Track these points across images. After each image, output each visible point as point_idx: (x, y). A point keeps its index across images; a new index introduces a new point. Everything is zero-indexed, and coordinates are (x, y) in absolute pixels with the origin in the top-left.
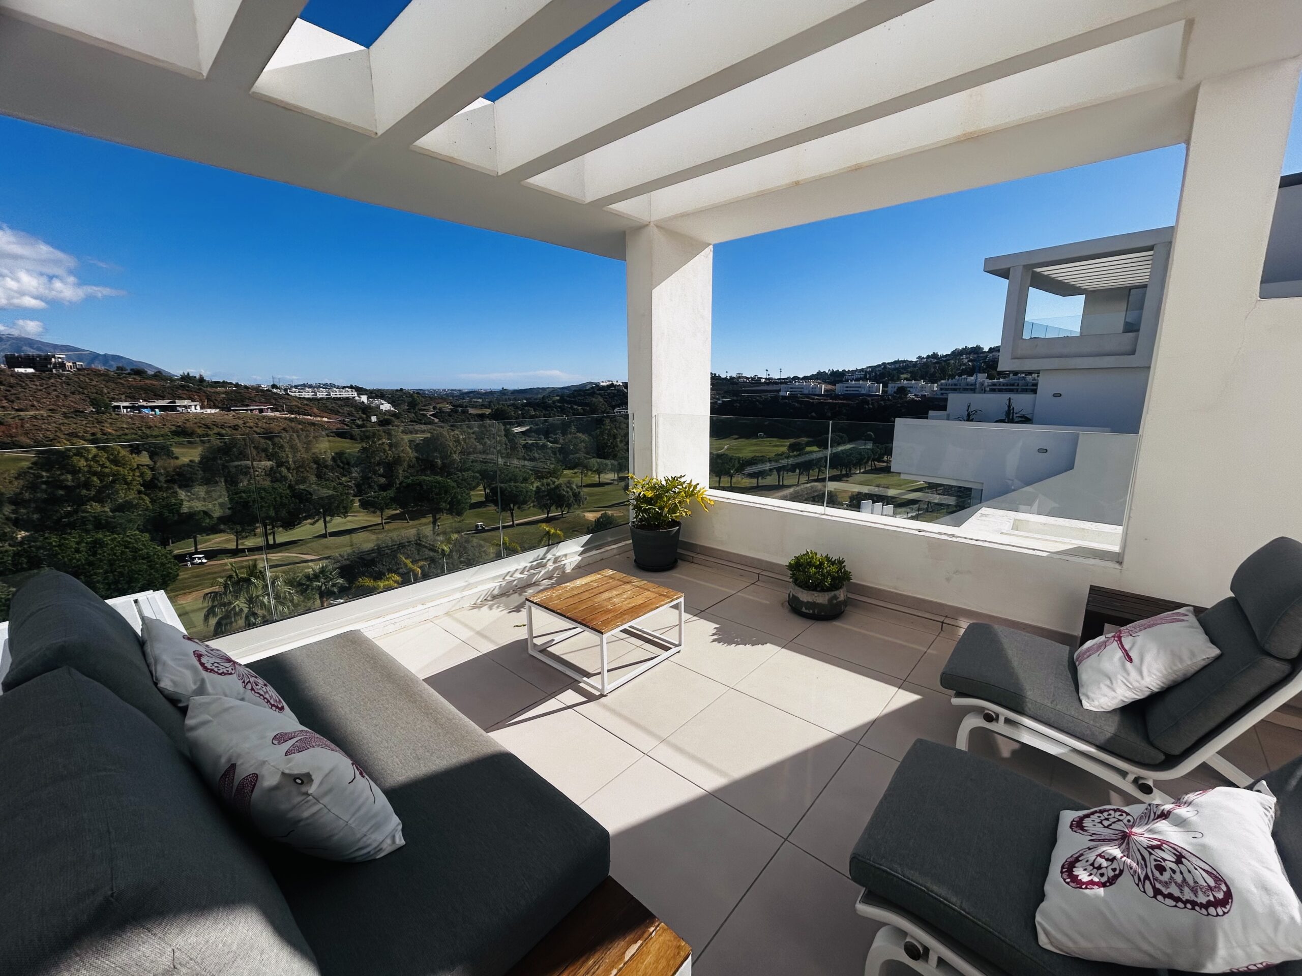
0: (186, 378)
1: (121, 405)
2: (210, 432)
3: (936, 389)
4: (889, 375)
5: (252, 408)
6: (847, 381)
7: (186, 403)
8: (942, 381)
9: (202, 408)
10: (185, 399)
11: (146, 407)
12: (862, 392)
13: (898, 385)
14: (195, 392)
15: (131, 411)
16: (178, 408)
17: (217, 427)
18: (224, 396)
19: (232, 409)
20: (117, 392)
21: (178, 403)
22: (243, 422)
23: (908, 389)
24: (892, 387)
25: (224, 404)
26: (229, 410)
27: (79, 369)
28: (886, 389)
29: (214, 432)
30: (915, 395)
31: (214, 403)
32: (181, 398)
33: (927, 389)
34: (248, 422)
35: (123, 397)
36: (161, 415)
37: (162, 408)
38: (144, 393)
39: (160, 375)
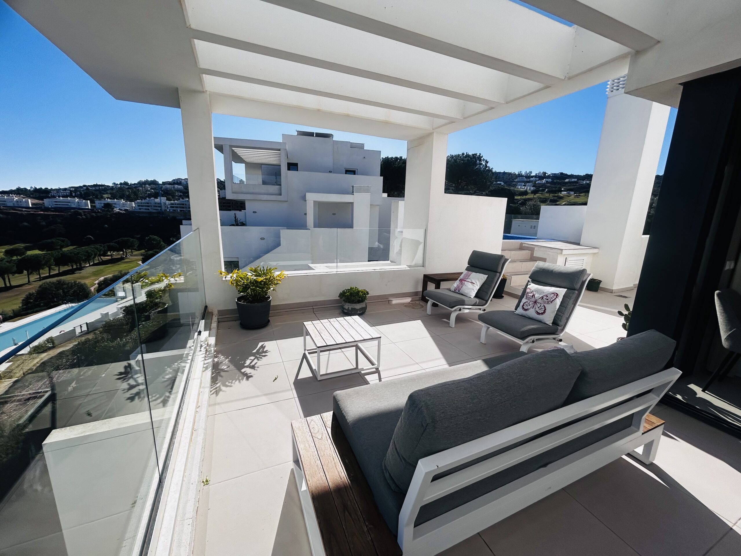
3: (134, 205)
4: (94, 194)
6: (54, 197)
8: (138, 201)
12: (72, 206)
13: (103, 202)
23: (113, 205)
24: (99, 204)
28: (93, 204)
30: (120, 209)
33: (127, 205)
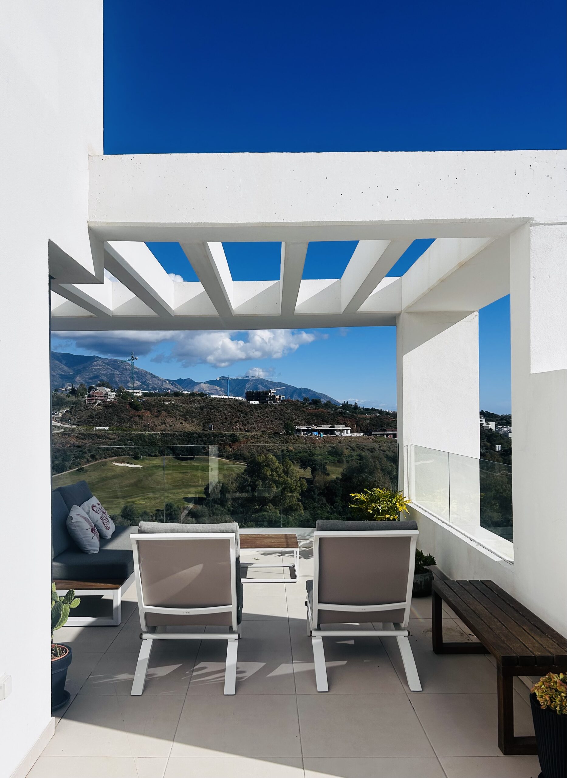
0: (346, 406)
1: (301, 429)
2: (353, 453)
5: (388, 433)
7: (341, 427)
9: (351, 432)
10: (341, 424)
11: (315, 431)
14: (349, 418)
15: (306, 434)
16: (335, 431)
17: (359, 449)
18: (368, 421)
19: (373, 433)
20: (301, 418)
21: (337, 427)
22: (378, 446)
25: (367, 429)
26: (370, 434)
27: (282, 401)
29: (356, 453)
31: (361, 428)
32: (339, 423)
34: (383, 446)
35: (303, 422)
36: (324, 437)
37: (325, 432)
38: (316, 419)
39: (330, 404)
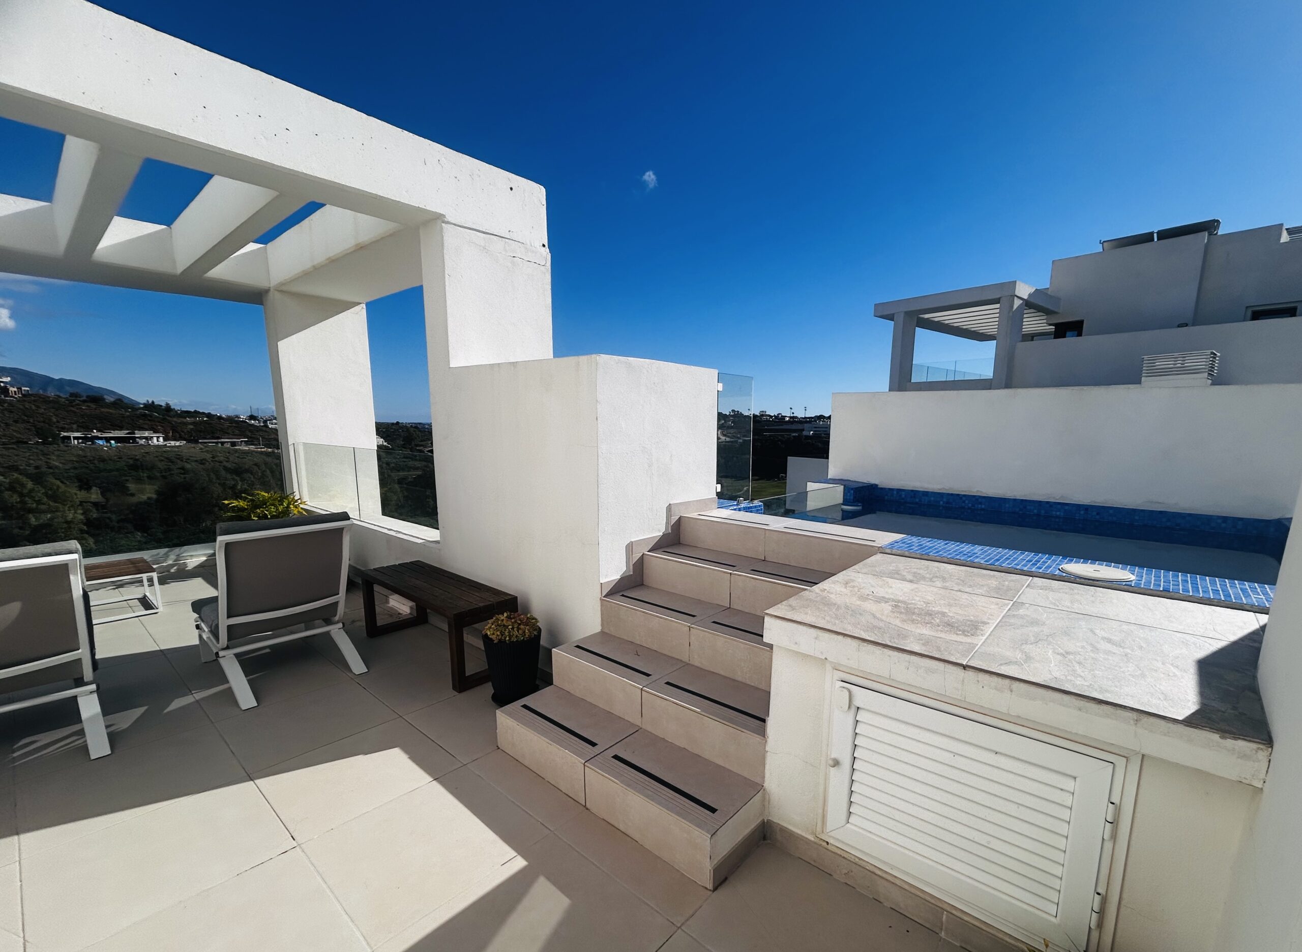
0: (150, 406)
1: (72, 436)
2: (172, 467)
5: (223, 440)
7: (146, 434)
9: (165, 440)
10: (146, 430)
11: (101, 438)
14: (159, 422)
15: (82, 443)
16: (137, 439)
17: (182, 461)
18: (192, 427)
19: (200, 441)
20: (68, 421)
21: (138, 434)
22: (211, 456)
25: (191, 436)
26: (196, 442)
27: (24, 395)
29: (177, 466)
31: (180, 435)
32: (142, 429)
34: (217, 456)
35: (75, 426)
36: (117, 447)
37: (118, 440)
38: (99, 423)
39: (121, 403)
